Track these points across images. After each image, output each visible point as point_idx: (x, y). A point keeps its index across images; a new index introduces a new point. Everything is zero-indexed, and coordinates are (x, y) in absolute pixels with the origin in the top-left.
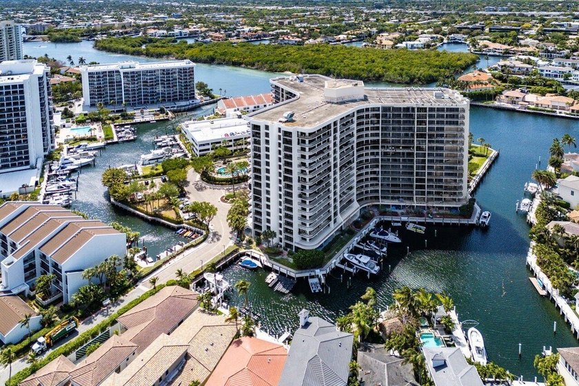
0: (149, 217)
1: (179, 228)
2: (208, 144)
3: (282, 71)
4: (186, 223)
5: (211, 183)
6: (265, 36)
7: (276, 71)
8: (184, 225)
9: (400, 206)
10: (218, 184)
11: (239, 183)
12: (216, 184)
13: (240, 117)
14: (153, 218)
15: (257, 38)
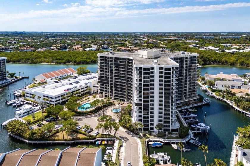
0: (70, 142)
1: (95, 142)
2: (59, 97)
3: (40, 62)
4: (98, 138)
5: (82, 116)
6: (6, 49)
7: (36, 63)
8: (97, 139)
9: (179, 103)
10: (87, 115)
11: (98, 111)
12: (86, 115)
13: (57, 82)
14: (72, 142)
15: (2, 50)
